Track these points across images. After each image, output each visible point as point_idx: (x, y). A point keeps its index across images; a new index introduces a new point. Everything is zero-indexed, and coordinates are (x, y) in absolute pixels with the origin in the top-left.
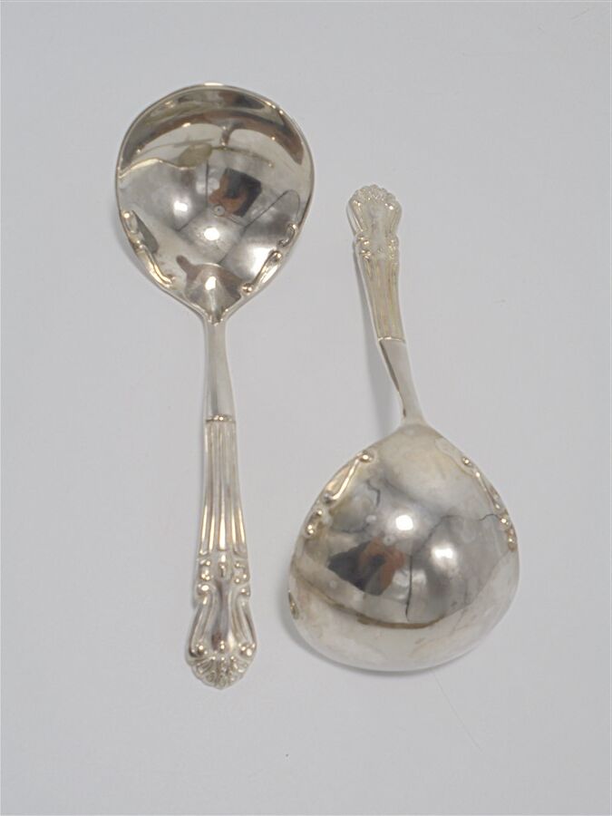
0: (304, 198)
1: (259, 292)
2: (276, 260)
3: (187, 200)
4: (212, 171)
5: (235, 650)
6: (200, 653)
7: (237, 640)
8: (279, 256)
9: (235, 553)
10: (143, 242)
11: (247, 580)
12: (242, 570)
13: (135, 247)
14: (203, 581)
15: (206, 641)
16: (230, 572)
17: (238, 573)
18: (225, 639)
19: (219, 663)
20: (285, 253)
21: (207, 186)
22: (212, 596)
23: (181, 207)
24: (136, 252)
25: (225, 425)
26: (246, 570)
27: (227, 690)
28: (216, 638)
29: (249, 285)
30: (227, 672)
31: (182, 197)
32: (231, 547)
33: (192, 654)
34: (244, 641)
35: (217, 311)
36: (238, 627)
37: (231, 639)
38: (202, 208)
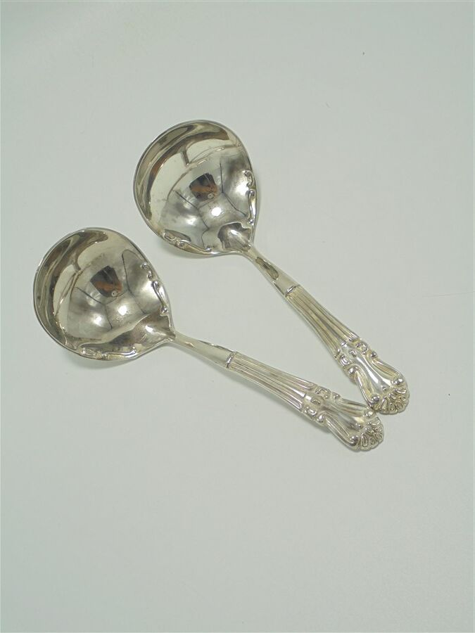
0: (131, 248)
1: (170, 305)
2: (158, 286)
3: (95, 315)
4: (87, 291)
5: (364, 420)
6: (356, 440)
7: (360, 416)
8: (156, 282)
9: (310, 390)
10: (103, 353)
11: (329, 392)
12: (322, 391)
13: (103, 359)
14: (315, 416)
15: (350, 433)
16: (319, 398)
17: (322, 395)
18: (355, 422)
19: (367, 433)
20: (157, 278)
21: (94, 298)
22: (327, 416)
23: (98, 320)
24: (107, 360)
25: (235, 358)
26: (323, 389)
27: (385, 437)
28: (352, 426)
29: (163, 309)
30: (375, 431)
31: (92, 316)
32: (305, 390)
33: (354, 445)
34: (362, 412)
35: (167, 333)
36: (354, 411)
37: (357, 419)
38: (105, 309)
